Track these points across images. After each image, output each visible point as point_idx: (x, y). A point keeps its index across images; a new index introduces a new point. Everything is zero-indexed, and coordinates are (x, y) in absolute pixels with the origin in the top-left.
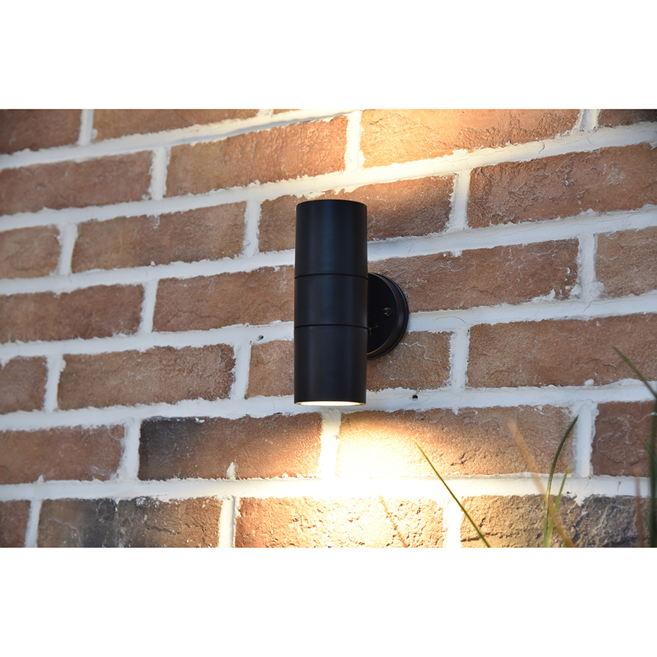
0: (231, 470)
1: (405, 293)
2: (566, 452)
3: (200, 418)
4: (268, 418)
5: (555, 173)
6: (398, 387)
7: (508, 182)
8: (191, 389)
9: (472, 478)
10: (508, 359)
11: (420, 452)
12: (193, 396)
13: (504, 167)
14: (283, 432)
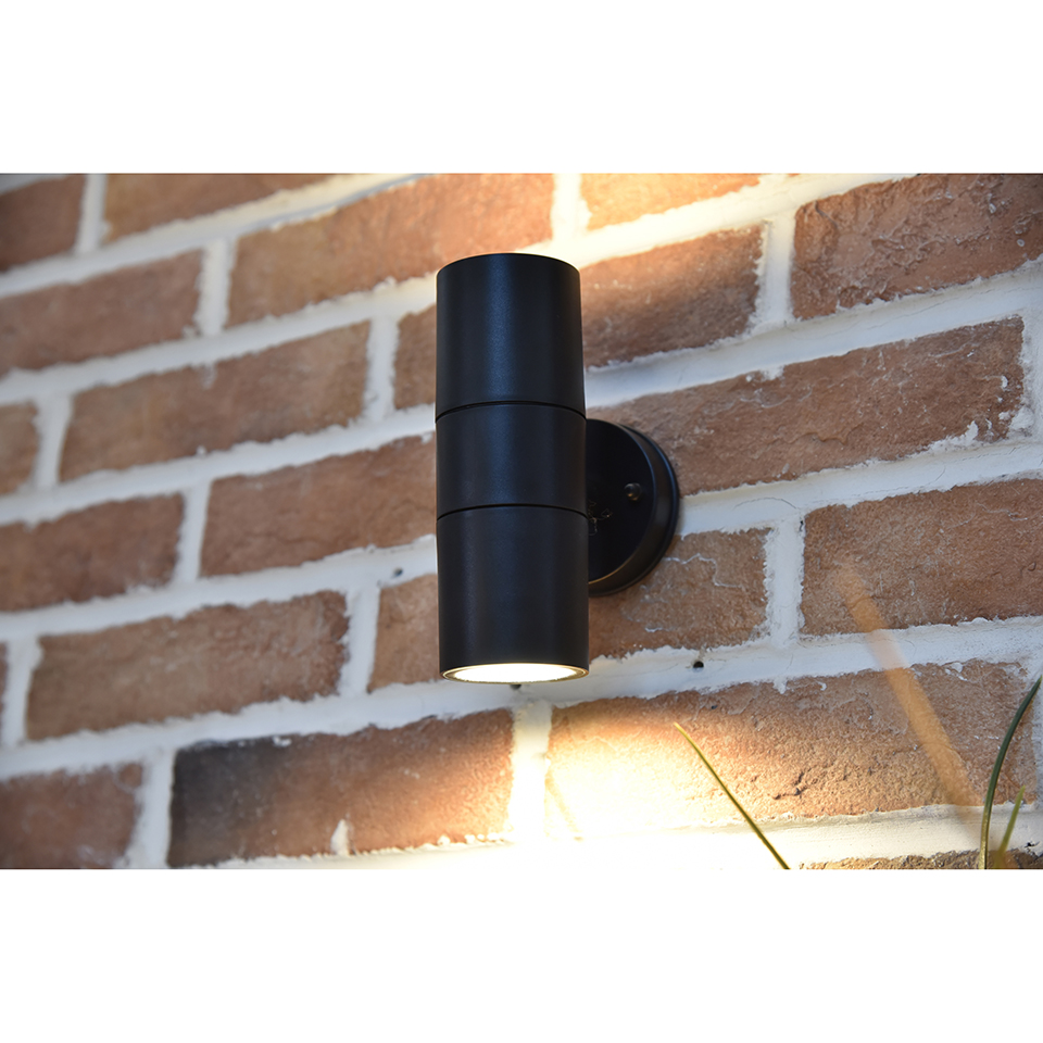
0: (341, 835)
1: (671, 458)
2: (1019, 758)
3: (283, 737)
4: (411, 727)
5: (966, 194)
6: (663, 645)
7: (870, 223)
8: (267, 682)
9: (820, 823)
10: (885, 572)
11: (711, 775)
12: (269, 695)
13: (861, 194)
14: (438, 753)
